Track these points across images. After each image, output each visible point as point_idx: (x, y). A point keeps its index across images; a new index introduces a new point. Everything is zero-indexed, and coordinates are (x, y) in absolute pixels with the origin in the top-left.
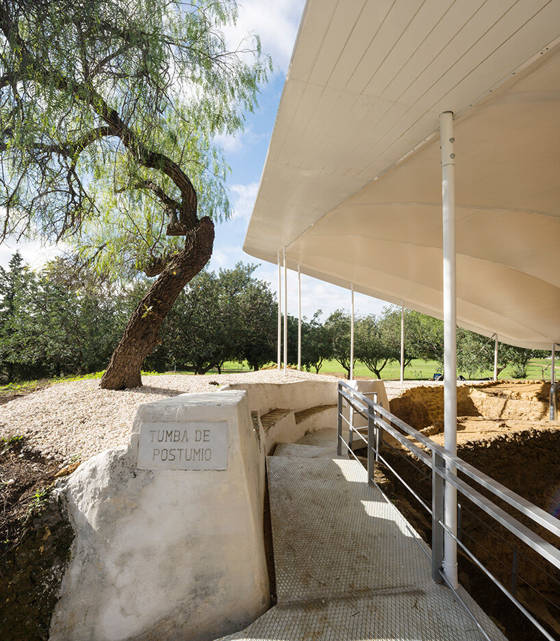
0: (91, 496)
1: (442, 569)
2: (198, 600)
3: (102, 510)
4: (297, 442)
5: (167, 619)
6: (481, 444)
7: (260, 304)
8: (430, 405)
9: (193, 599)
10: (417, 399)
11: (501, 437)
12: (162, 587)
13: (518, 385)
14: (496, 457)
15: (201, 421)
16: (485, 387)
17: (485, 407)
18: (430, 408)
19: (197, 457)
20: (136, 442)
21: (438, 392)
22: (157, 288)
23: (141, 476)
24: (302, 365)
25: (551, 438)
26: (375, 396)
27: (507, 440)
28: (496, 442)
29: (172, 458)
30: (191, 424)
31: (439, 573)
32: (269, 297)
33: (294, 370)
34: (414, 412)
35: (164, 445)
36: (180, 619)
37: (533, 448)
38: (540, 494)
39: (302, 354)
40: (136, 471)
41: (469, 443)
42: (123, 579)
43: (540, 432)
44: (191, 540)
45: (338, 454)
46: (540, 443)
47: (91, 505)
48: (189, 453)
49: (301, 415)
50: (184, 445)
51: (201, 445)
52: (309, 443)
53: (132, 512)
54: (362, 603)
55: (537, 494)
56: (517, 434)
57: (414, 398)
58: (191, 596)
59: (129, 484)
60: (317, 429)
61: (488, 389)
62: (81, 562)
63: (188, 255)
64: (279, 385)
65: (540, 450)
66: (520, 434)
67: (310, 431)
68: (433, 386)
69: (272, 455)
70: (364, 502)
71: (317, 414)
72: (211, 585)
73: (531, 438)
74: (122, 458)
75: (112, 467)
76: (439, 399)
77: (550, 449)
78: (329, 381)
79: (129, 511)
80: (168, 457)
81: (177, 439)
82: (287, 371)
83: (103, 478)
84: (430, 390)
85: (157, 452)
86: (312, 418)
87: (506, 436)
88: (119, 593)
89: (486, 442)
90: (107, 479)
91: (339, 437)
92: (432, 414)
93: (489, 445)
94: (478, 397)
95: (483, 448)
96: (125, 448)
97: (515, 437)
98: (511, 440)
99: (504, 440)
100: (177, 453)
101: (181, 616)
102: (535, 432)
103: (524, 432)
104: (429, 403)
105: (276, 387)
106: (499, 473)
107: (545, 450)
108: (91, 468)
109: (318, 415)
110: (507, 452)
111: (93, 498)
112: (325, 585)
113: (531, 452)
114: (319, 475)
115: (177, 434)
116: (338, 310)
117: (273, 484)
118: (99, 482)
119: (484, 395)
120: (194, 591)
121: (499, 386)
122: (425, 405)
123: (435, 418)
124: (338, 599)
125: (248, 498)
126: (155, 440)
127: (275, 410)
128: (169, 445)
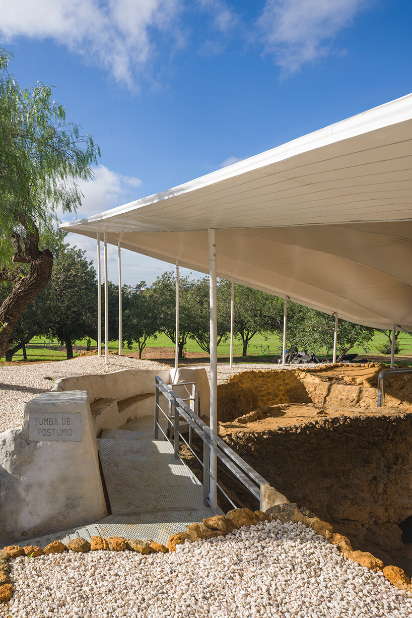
0: (4, 455)
1: (208, 498)
2: (69, 510)
3: (12, 463)
4: (121, 428)
5: (54, 518)
6: (292, 430)
7: (75, 276)
8: (260, 391)
9: (67, 509)
10: (246, 385)
11: (311, 424)
12: (50, 502)
13: (357, 368)
14: (305, 442)
15: (65, 413)
16: (321, 370)
17: (318, 392)
18: (260, 394)
19: (64, 434)
20: (27, 425)
21: (269, 377)
22: (9, 307)
23: (32, 444)
24: (123, 340)
25: (360, 425)
26: (194, 386)
27: (317, 426)
28: (307, 427)
29: (49, 434)
30: (59, 414)
31: (207, 501)
32: (84, 265)
33: (116, 357)
34: (242, 398)
35: (43, 427)
36: (61, 518)
37: (341, 434)
38: (346, 476)
39: (123, 331)
40: (28, 441)
41: (281, 429)
42: (29, 498)
43: (351, 419)
44: (63, 479)
45: (155, 438)
46: (349, 428)
47: (5, 460)
48: (59, 432)
49: (124, 404)
50: (55, 427)
51: (66, 427)
52: (130, 429)
53: (29, 464)
54: (160, 514)
55: (343, 475)
56: (328, 421)
57: (243, 384)
58: (65, 508)
59: (26, 449)
60: (138, 417)
61: (323, 374)
62: (5, 490)
63: (33, 280)
64: (102, 376)
65: (349, 435)
66: (330, 421)
67: (132, 418)
68: (263, 371)
69: (100, 438)
70: (170, 466)
71: (138, 402)
72: (76, 503)
73: (340, 424)
74: (19, 434)
75: (15, 439)
76: (270, 385)
77: (359, 435)
78: (151, 368)
79: (28, 463)
80: (47, 434)
81: (51, 423)
82: (108, 358)
83: (10, 445)
84: (261, 375)
85: (40, 431)
86: (133, 407)
87: (317, 423)
88: (27, 505)
89: (297, 428)
90: (13, 446)
91: (156, 424)
92: (262, 400)
93: (299, 431)
94: (312, 382)
95: (293, 434)
96: (20, 428)
97: (325, 423)
98: (321, 426)
99: (314, 426)
100: (52, 431)
101: (60, 517)
102: (346, 418)
103: (335, 418)
104: (258, 389)
105: (99, 378)
106: (307, 456)
107: (353, 436)
108: (2, 440)
109: (140, 403)
110: (316, 437)
111: (6, 456)
112: (139, 507)
113: (340, 437)
114: (138, 452)
115: (51, 420)
116: (166, 273)
117: (103, 458)
118: (9, 447)
119: (317, 380)
120: (67, 505)
121: (337, 369)
122: (254, 391)
123: (265, 404)
124: (146, 512)
125: (94, 457)
126: (38, 424)
127: (99, 400)
128: (46, 427)
